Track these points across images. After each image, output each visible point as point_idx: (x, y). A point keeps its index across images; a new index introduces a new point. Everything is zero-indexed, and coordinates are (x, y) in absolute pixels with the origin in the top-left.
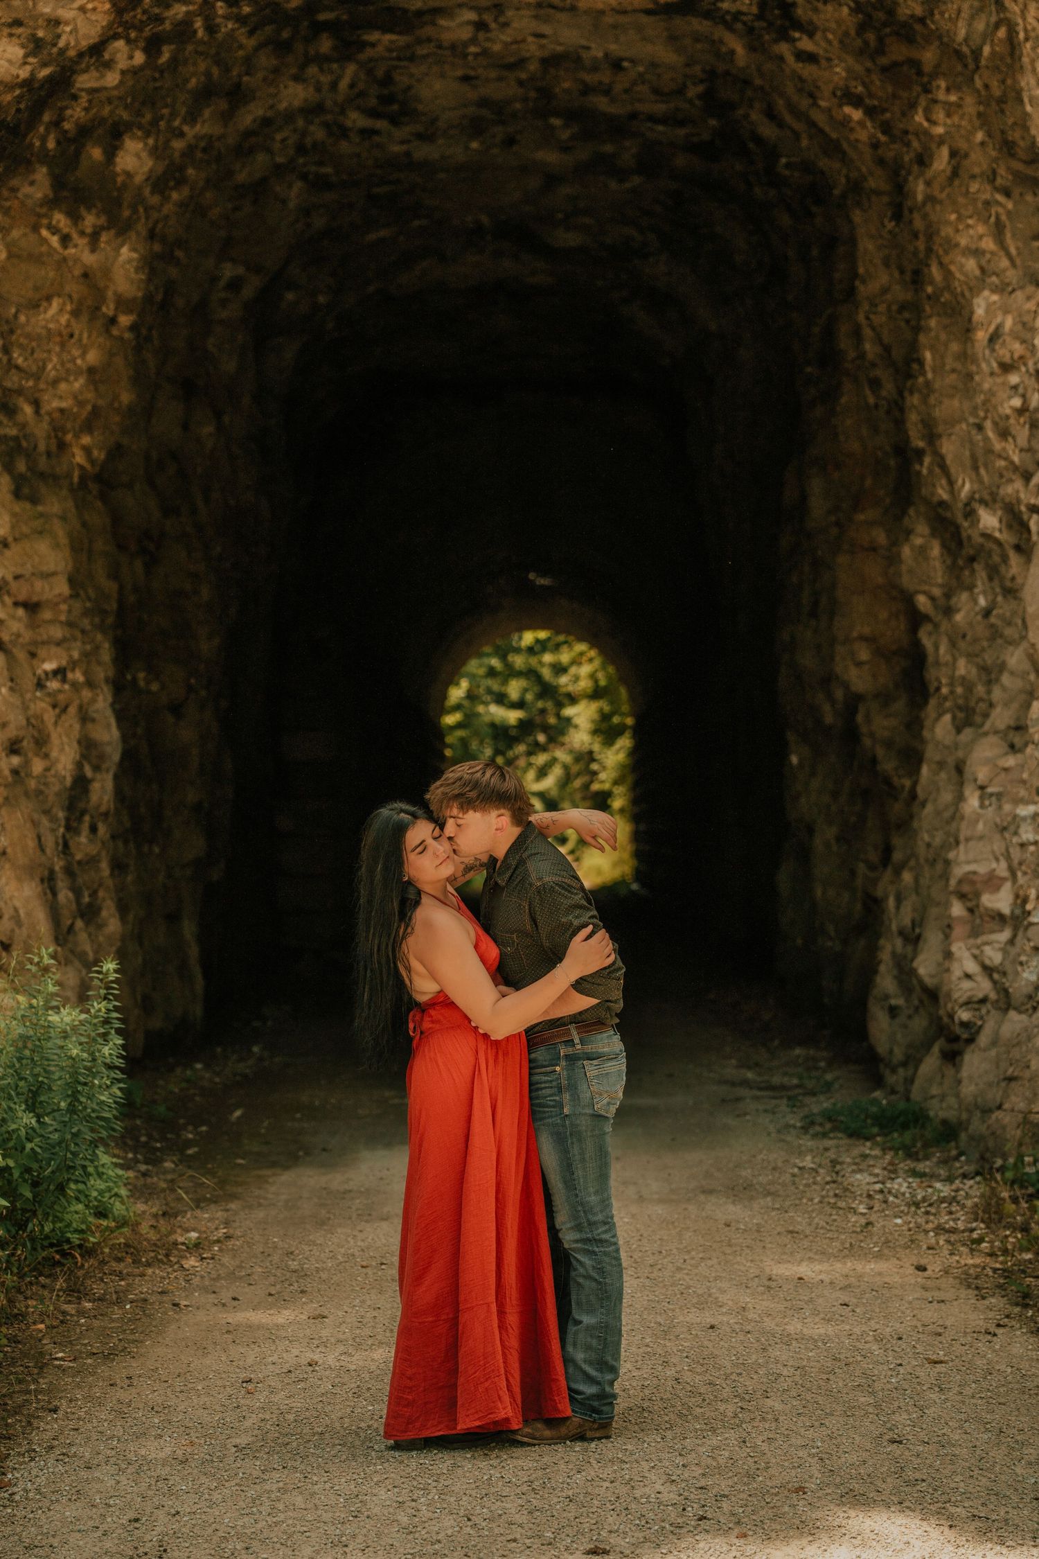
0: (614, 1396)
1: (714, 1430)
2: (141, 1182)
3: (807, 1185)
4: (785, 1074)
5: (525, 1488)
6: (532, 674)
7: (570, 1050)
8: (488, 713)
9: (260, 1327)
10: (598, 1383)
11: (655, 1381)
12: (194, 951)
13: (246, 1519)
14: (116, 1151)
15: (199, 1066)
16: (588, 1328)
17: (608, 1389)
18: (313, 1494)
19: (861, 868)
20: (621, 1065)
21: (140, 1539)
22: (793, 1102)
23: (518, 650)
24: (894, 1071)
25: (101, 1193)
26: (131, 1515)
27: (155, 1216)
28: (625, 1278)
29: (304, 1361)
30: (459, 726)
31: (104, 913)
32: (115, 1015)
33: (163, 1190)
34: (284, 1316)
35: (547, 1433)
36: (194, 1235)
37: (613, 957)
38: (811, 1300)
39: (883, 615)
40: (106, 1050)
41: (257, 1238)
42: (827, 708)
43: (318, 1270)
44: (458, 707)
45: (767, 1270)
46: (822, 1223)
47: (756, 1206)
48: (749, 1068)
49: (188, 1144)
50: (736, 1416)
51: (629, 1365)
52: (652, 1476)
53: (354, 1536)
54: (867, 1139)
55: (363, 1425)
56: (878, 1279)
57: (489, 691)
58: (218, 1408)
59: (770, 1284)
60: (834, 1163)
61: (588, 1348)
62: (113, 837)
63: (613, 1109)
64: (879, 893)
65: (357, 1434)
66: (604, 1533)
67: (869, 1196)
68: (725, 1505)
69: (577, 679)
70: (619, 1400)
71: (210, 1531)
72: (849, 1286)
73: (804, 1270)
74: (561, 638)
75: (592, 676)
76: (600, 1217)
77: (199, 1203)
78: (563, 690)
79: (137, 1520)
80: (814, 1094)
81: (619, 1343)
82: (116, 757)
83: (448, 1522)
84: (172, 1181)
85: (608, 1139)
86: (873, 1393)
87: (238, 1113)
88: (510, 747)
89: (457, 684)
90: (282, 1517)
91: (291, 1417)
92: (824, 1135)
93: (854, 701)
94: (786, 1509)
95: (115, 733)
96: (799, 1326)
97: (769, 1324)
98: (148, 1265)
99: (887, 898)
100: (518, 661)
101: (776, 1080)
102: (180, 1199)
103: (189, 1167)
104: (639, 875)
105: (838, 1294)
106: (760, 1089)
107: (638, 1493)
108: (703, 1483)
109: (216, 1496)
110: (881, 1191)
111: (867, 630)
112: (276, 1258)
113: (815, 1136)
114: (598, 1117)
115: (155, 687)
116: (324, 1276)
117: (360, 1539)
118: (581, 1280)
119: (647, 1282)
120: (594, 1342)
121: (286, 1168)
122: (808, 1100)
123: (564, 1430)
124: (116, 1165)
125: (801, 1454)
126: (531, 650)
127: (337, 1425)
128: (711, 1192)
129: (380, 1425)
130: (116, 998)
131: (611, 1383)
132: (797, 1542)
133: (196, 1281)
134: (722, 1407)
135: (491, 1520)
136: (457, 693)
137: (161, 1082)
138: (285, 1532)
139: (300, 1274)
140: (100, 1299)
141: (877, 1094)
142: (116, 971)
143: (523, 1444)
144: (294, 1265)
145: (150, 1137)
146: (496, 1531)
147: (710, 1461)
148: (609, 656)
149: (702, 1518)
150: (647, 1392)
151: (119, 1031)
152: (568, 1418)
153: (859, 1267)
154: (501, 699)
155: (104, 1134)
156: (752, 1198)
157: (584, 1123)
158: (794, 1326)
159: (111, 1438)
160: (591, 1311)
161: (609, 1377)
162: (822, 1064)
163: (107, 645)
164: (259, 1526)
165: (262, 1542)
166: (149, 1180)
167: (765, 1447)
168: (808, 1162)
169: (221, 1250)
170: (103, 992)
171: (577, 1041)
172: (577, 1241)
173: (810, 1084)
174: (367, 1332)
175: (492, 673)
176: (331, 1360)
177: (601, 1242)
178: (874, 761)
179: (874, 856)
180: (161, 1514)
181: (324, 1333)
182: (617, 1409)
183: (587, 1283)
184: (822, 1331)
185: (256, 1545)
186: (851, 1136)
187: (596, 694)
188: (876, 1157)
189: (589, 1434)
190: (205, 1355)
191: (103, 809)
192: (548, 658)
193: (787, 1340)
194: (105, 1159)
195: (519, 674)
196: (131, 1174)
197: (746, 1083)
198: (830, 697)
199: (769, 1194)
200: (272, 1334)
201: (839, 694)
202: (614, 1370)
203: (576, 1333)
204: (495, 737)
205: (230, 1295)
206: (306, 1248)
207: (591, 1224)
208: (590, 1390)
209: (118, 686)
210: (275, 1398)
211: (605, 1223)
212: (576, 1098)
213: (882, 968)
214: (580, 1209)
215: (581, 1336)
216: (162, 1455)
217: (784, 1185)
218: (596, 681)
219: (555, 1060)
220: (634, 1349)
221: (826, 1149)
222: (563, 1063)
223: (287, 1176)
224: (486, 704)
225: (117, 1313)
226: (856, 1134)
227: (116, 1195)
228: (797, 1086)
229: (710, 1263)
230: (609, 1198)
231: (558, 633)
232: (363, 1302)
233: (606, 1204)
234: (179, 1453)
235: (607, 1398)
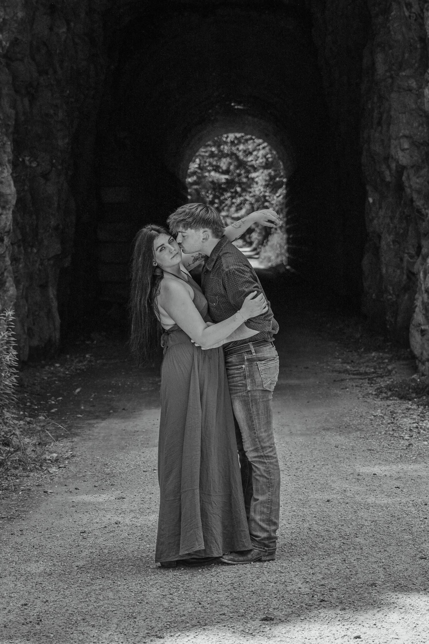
0: (276, 538)
1: (329, 555)
2: (27, 427)
3: (378, 425)
4: (367, 366)
5: (229, 587)
6: (232, 155)
7: (250, 356)
8: (210, 176)
9: (90, 503)
10: (267, 531)
11: (298, 530)
12: (55, 304)
13: (83, 604)
14: (14, 411)
15: (57, 365)
16: (261, 503)
17: (273, 534)
18: (118, 591)
19: (406, 257)
20: (276, 364)
21: (27, 615)
22: (371, 381)
23: (226, 143)
24: (423, 364)
25: (6, 433)
26: (23, 602)
27: (35, 445)
28: (282, 476)
29: (113, 522)
30: (195, 183)
31: (7, 284)
32: (13, 339)
33: (39, 431)
34: (103, 498)
35: (241, 558)
36: (55, 455)
37: (267, 308)
38: (380, 486)
39: (416, 125)
40: (8, 358)
41: (88, 456)
42: (387, 173)
43: (120, 473)
44: (194, 173)
45: (357, 470)
46: (386, 445)
47: (351, 436)
48: (348, 363)
49: (52, 407)
50: (340, 547)
51: (284, 522)
52: (296, 580)
53: (140, 613)
54: (410, 400)
55: (144, 555)
56: (415, 473)
57: (210, 164)
58: (68, 546)
59: (359, 477)
60: (392, 413)
61: (262, 513)
62: (12, 244)
63: (273, 387)
64: (415, 271)
65: (141, 560)
66: (271, 610)
67: (411, 430)
68: (335, 594)
69: (257, 158)
70: (279, 540)
71: (64, 610)
72: (400, 478)
73: (376, 469)
74: (249, 137)
75: (265, 156)
76: (267, 444)
77: (57, 438)
78: (249, 164)
79: (26, 605)
80: (382, 377)
81: (278, 510)
82: (14, 202)
83: (189, 605)
84: (44, 426)
85: (271, 403)
86: (412, 534)
87: (78, 390)
88: (222, 194)
89: (194, 161)
90: (102, 603)
91: (106, 551)
92: (387, 398)
93: (401, 169)
94: (366, 595)
95: (13, 189)
96: (374, 499)
97: (358, 498)
98: (31, 471)
99: (419, 272)
100: (226, 149)
101: (362, 370)
102: (47, 436)
103: (53, 419)
104: (290, 261)
105: (394, 482)
106: (354, 374)
107: (289, 589)
108: (323, 582)
109: (67, 592)
110: (417, 427)
111: (407, 132)
112: (98, 467)
113: (382, 399)
114: (265, 391)
115: (34, 165)
116: (124, 476)
117: (143, 614)
118: (258, 478)
119: (294, 478)
120: (265, 510)
121: (104, 419)
122: (378, 380)
123: (250, 556)
124: (14, 418)
125: (374, 566)
126: (232, 143)
127: (131, 555)
128: (328, 429)
129: (153, 555)
130: (13, 330)
131: (275, 531)
132: (371, 612)
133: (56, 479)
134: (333, 542)
135: (212, 604)
136: (193, 166)
137: (38, 374)
138: (103, 611)
139: (111, 475)
140: (5, 489)
141: (415, 376)
142: (13, 316)
143: (228, 564)
144: (108, 471)
145: (32, 403)
146: (214, 609)
147: (326, 571)
148: (273, 146)
149: (322, 601)
150: (294, 535)
151: (15, 348)
152: (251, 550)
153: (405, 467)
154: (217, 169)
155: (7, 402)
156: (349, 432)
157: (258, 394)
158: (371, 500)
159: (12, 562)
160: (263, 494)
161: (273, 528)
162: (386, 361)
163: (9, 143)
164: (90, 608)
165: (92, 616)
166: (31, 426)
167: (355, 563)
168: (379, 413)
169: (69, 463)
170: (6, 327)
171: (253, 351)
172: (255, 457)
173: (380, 371)
174: (146, 506)
175: (212, 155)
176: (127, 521)
177: (268, 457)
178: (412, 201)
179: (413, 252)
180: (38, 602)
181: (124, 507)
182: (278, 545)
183: (261, 479)
184: (386, 502)
185: (88, 617)
186: (401, 398)
187: (267, 166)
188: (414, 409)
189: (263, 558)
190: (61, 518)
191: (7, 229)
192: (241, 147)
193: (367, 507)
194: (8, 415)
195: (226, 156)
196: (22, 422)
197: (346, 371)
198: (389, 167)
199: (359, 430)
200: (96, 507)
201: (393, 165)
202: (275, 524)
203: (256, 505)
204: (214, 189)
205: (74, 487)
206: (114, 462)
207: (263, 448)
208: (263, 535)
209: (15, 164)
210: (98, 541)
211: (270, 447)
212: (253, 382)
213: (417, 310)
214: (256, 439)
215: (258, 507)
216: (39, 571)
217: (366, 425)
218: (267, 159)
219: (242, 362)
220: (287, 513)
221: (388, 406)
222: (246, 363)
223: (104, 424)
224: (209, 171)
225: (15, 496)
226: (403, 397)
227: (14, 434)
228: (373, 373)
229: (327, 467)
230: (272, 434)
231: (246, 134)
232: (144, 490)
233: (270, 437)
234: (48, 570)
235: (272, 539)
